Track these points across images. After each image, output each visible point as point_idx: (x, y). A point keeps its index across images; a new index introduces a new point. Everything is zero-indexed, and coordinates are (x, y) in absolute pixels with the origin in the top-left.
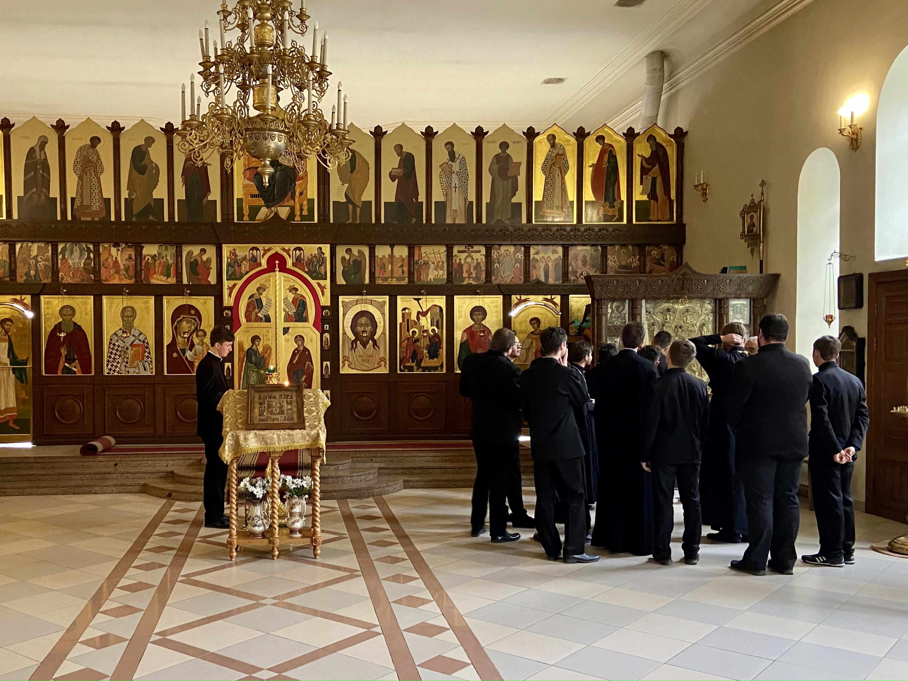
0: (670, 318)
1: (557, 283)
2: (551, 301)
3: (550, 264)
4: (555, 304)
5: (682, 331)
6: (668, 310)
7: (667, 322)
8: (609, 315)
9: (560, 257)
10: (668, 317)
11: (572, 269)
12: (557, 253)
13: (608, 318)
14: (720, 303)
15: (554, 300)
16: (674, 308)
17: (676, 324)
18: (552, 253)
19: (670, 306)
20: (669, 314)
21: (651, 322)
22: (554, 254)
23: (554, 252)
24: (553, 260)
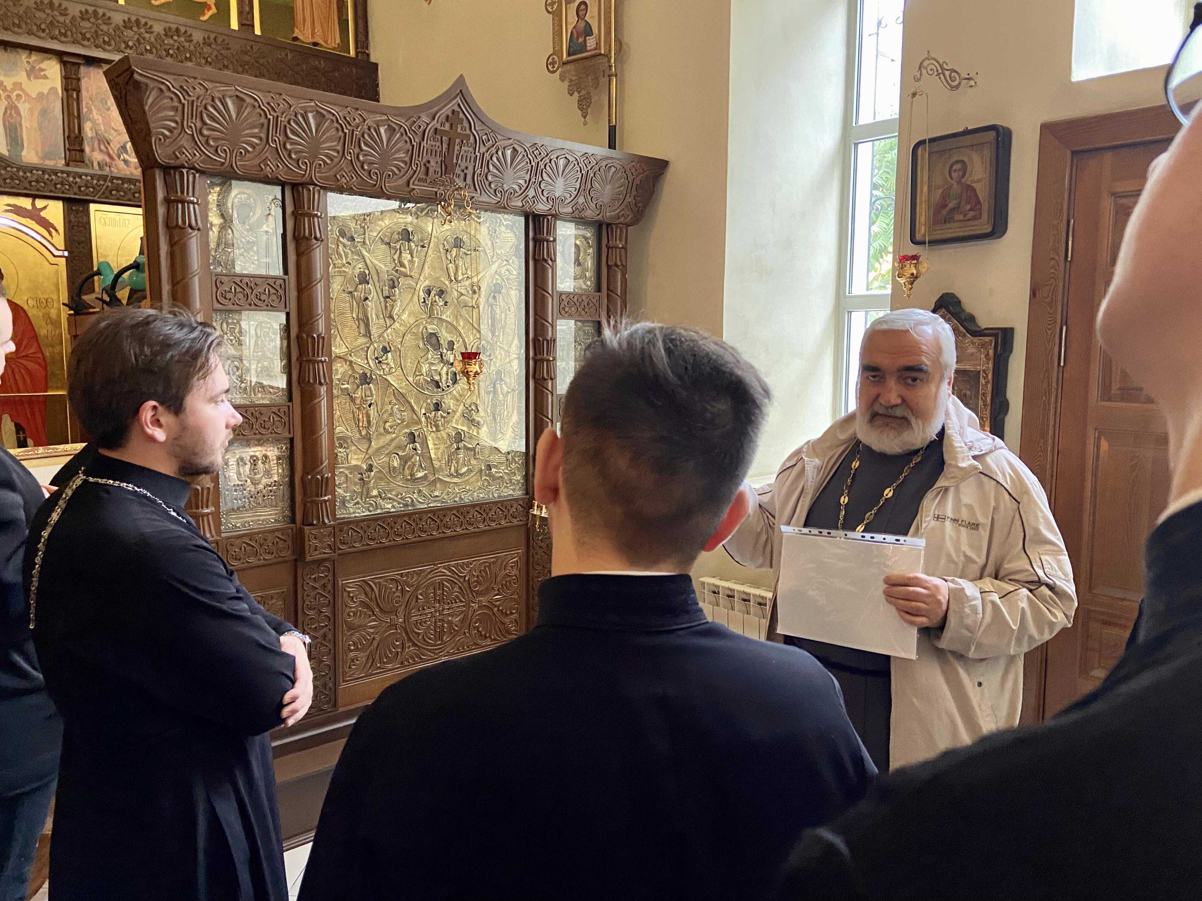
0: (411, 262)
1: (49, 164)
3: (24, 107)
5: (446, 303)
6: (406, 235)
7: (406, 276)
8: (213, 234)
9: (53, 90)
10: (406, 256)
11: (94, 128)
12: (45, 77)
13: (213, 245)
14: (538, 230)
16: (422, 230)
17: (427, 283)
18: (29, 76)
19: (411, 223)
20: (410, 248)
21: (357, 271)
22: (37, 78)
23: (33, 73)
24: (34, 96)
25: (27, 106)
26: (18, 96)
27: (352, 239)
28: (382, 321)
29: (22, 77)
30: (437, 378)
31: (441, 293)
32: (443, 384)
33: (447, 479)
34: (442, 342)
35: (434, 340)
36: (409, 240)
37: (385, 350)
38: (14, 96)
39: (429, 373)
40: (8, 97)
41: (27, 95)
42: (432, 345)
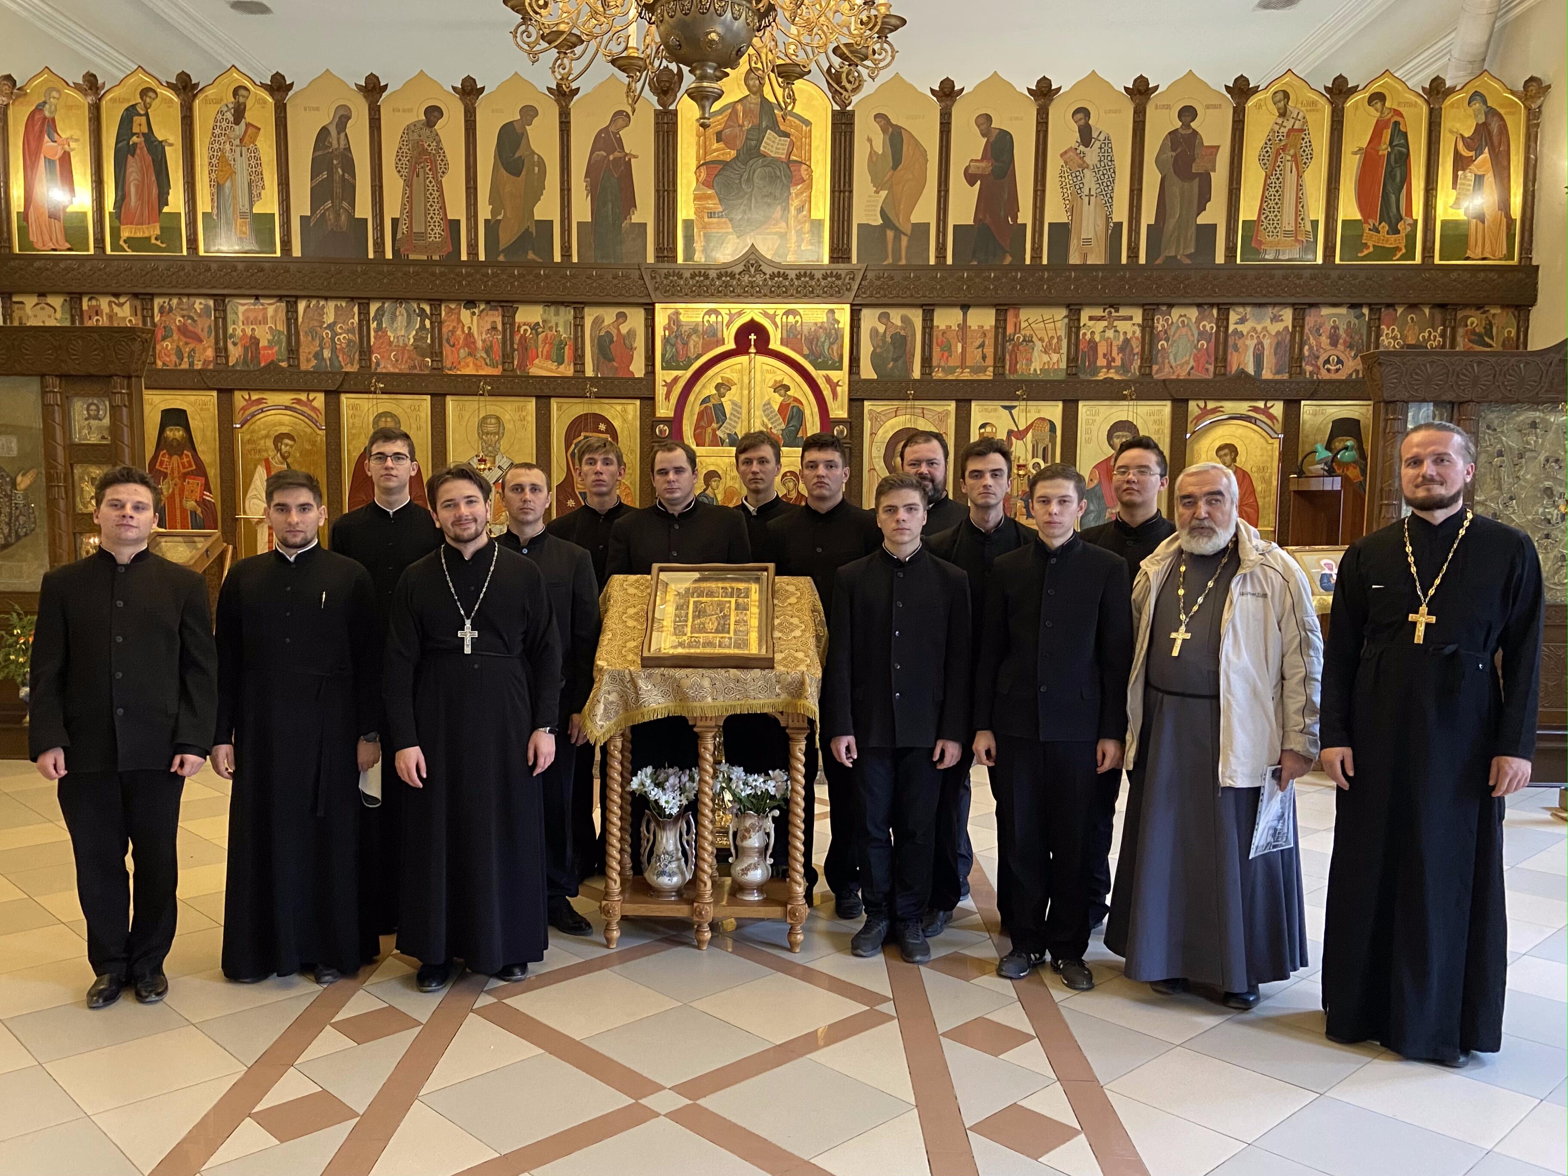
0: (1536, 441)
1: (1278, 377)
2: (1265, 412)
3: (1266, 342)
4: (1271, 417)
5: (1560, 467)
6: (1534, 425)
7: (1532, 451)
9: (1287, 327)
10: (1532, 439)
11: (1310, 350)
12: (1282, 320)
15: (1271, 411)
16: (1546, 421)
17: (1547, 454)
18: (1271, 321)
19: (1539, 417)
20: (1536, 433)
21: (1497, 449)
22: (1276, 321)
23: (1276, 319)
24: (1274, 333)
25: (1269, 341)
26: (1264, 336)
27: (1495, 430)
28: (1511, 480)
29: (1267, 322)
30: (1549, 517)
31: (1557, 461)
32: (1553, 521)
33: (1552, 586)
34: (1555, 493)
35: (1549, 492)
36: (1536, 428)
37: (1511, 499)
38: (1261, 336)
39: (1544, 513)
40: (1258, 337)
41: (1269, 334)
42: (1547, 495)
